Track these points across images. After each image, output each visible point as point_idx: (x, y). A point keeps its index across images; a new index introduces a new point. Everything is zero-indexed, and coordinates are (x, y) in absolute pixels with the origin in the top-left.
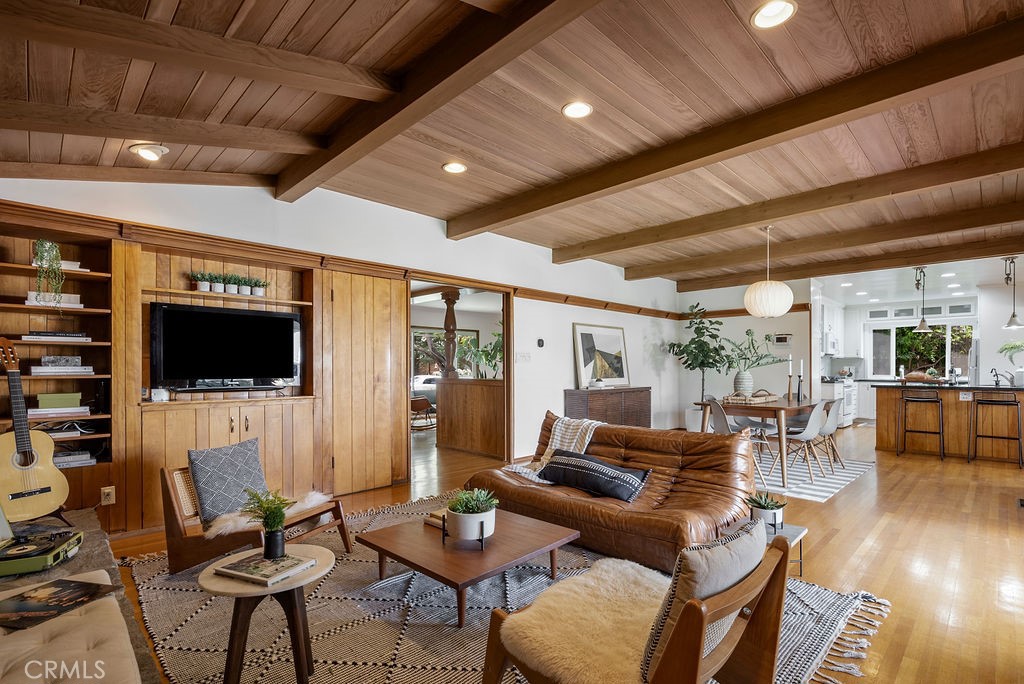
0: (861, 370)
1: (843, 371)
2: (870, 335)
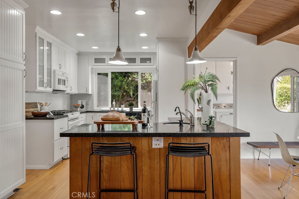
0: (90, 103)
1: (77, 104)
2: (96, 77)
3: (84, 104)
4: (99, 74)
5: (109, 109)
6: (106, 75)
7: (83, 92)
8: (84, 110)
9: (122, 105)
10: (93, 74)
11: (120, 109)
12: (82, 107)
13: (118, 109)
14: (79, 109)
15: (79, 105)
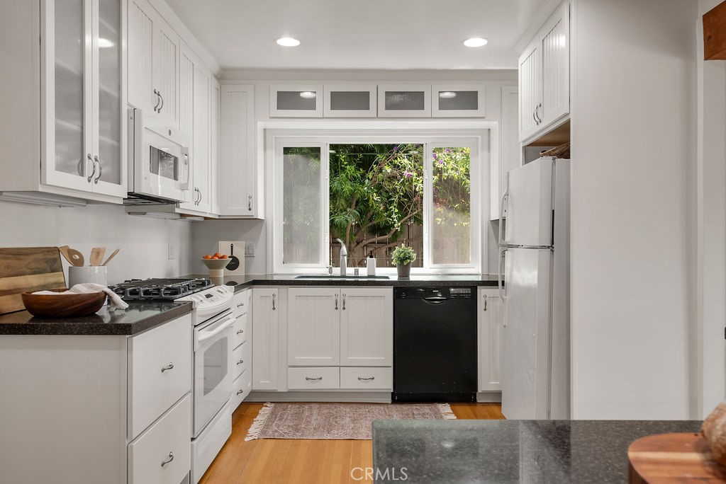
1: (216, 255)
2: (278, 160)
3: (240, 253)
4: (287, 151)
5: (325, 271)
6: (315, 152)
7: (238, 210)
8: (239, 274)
9: (371, 257)
10: (267, 151)
11: (363, 272)
12: (234, 264)
13: (357, 271)
14: (223, 272)
15: (223, 257)
